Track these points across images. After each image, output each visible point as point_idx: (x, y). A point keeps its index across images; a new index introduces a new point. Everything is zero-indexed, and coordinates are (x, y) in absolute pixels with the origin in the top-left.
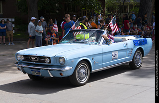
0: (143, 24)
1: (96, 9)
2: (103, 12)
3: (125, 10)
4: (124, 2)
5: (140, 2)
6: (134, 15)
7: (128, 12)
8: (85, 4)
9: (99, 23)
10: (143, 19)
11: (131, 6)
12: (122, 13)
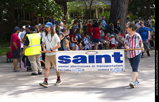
0: (116, 32)
1: (56, 16)
2: (65, 18)
3: (92, 15)
4: (91, 5)
5: (110, 4)
6: (104, 22)
7: (97, 17)
8: (41, 9)
9: (61, 32)
10: (116, 26)
11: (100, 10)
12: (89, 19)
